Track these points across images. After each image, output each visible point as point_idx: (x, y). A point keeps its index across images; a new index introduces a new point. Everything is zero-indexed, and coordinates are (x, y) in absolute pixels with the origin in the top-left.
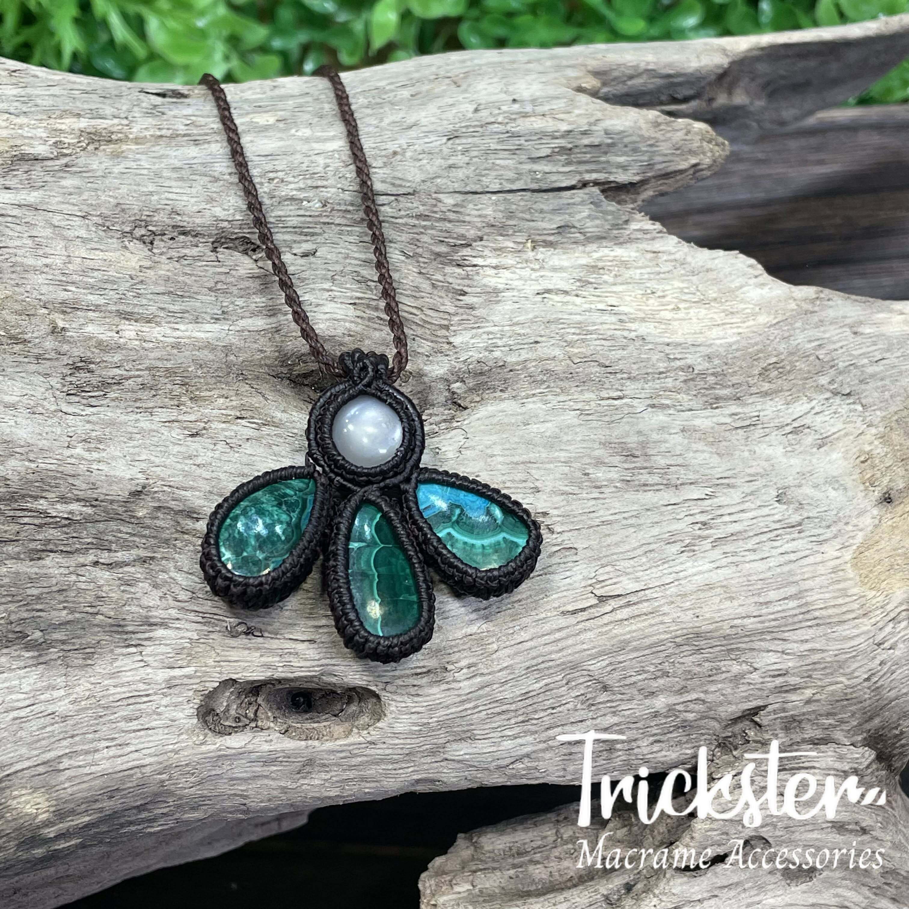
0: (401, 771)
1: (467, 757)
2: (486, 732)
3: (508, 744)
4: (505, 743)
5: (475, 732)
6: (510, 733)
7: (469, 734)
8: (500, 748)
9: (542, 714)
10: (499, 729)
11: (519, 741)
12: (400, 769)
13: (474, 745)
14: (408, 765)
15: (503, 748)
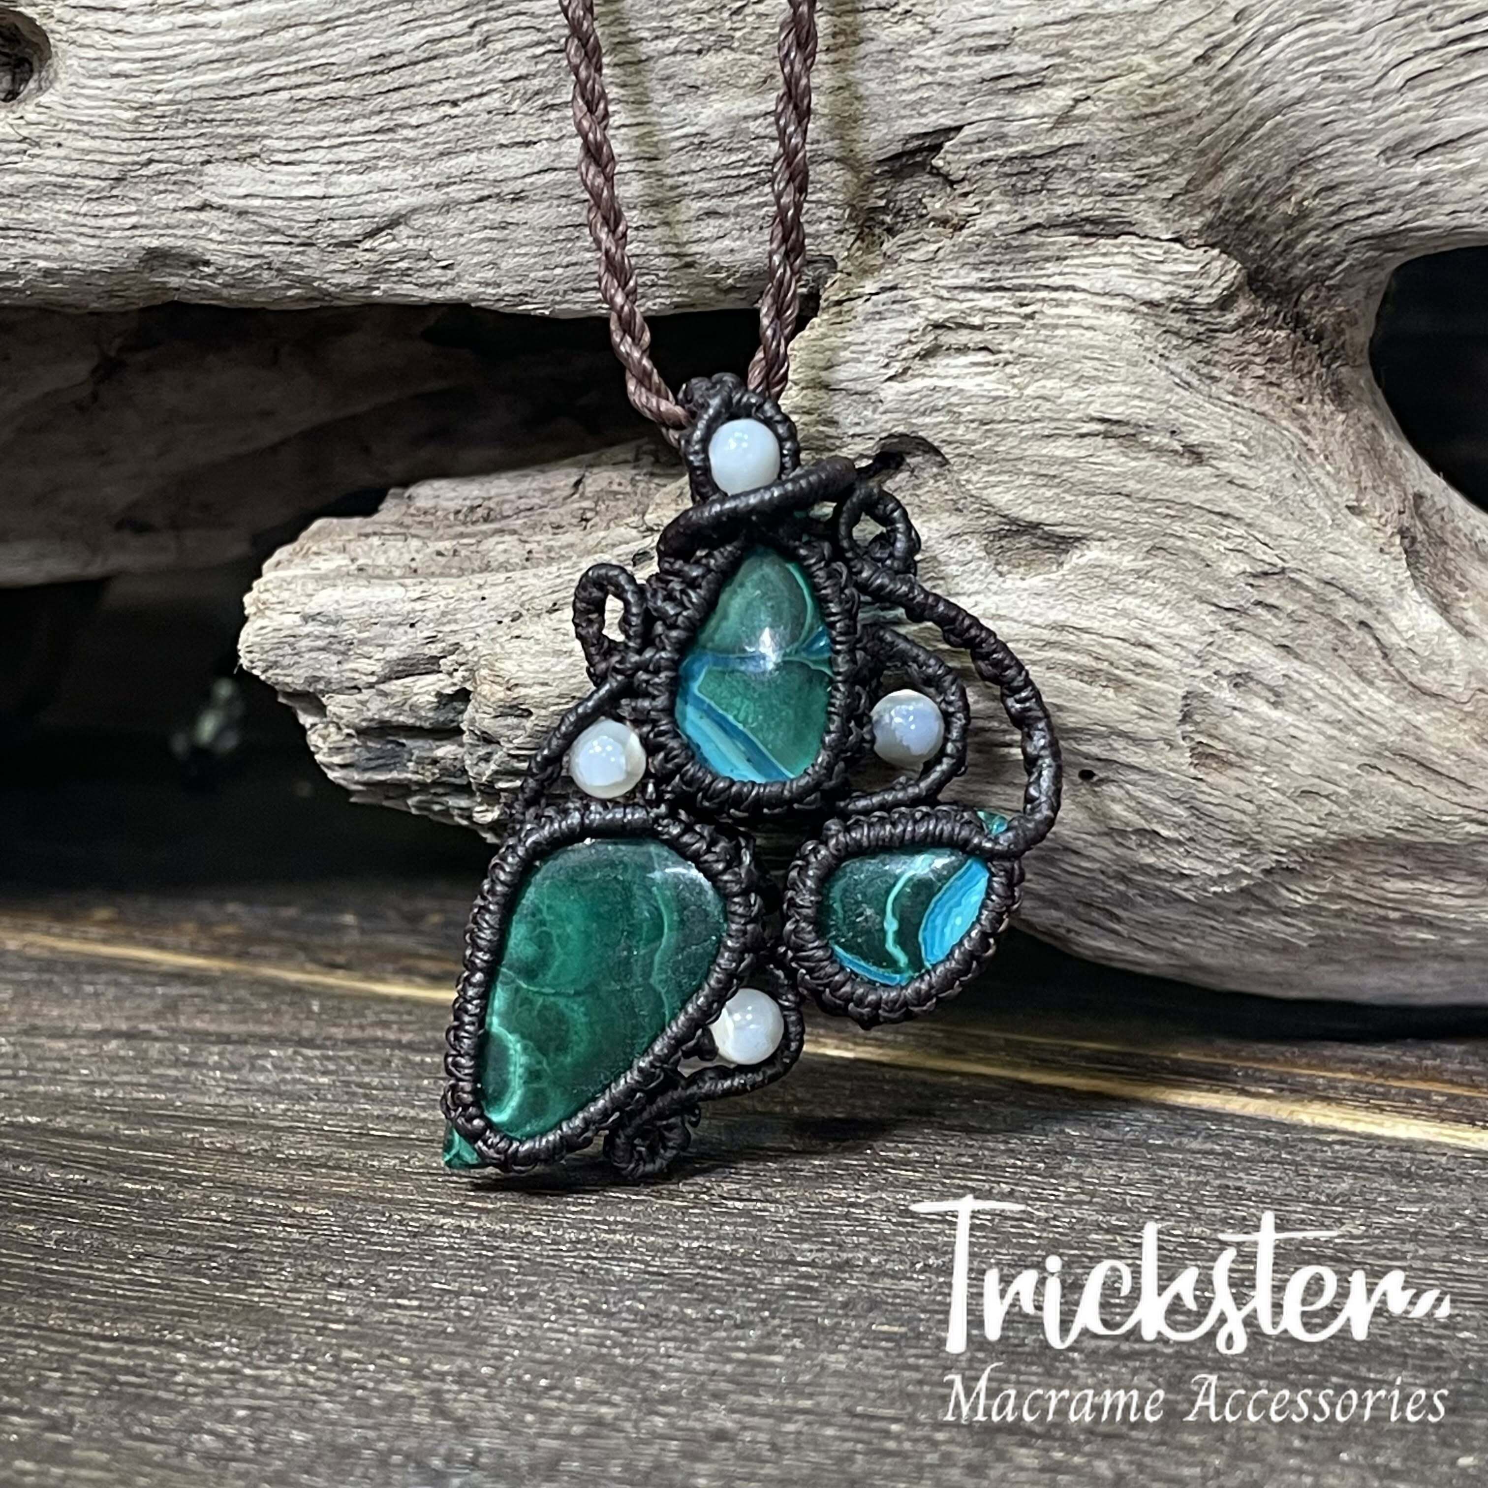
0: (108, 222)
1: (257, 202)
2: (295, 145)
3: (349, 183)
4: (344, 178)
5: (267, 142)
6: (355, 157)
7: (256, 148)
8: (332, 191)
9: (425, 116)
10: (325, 143)
11: (377, 177)
12: (106, 216)
13: (271, 177)
14: (125, 209)
15: (338, 191)
